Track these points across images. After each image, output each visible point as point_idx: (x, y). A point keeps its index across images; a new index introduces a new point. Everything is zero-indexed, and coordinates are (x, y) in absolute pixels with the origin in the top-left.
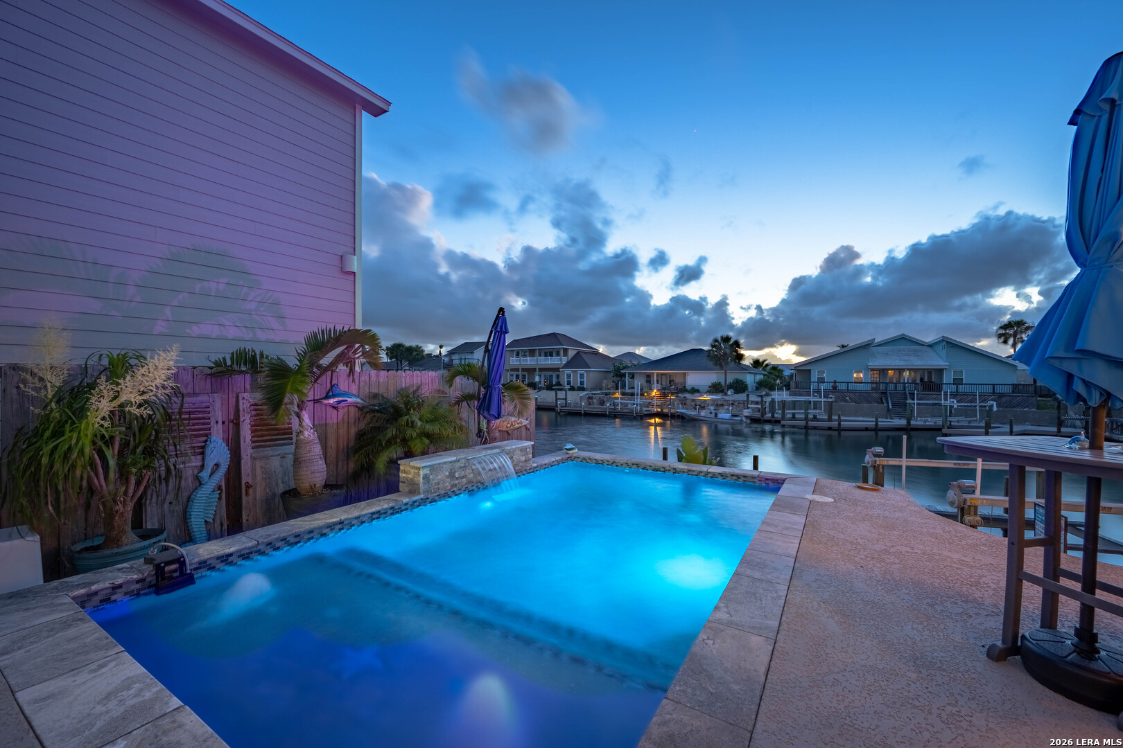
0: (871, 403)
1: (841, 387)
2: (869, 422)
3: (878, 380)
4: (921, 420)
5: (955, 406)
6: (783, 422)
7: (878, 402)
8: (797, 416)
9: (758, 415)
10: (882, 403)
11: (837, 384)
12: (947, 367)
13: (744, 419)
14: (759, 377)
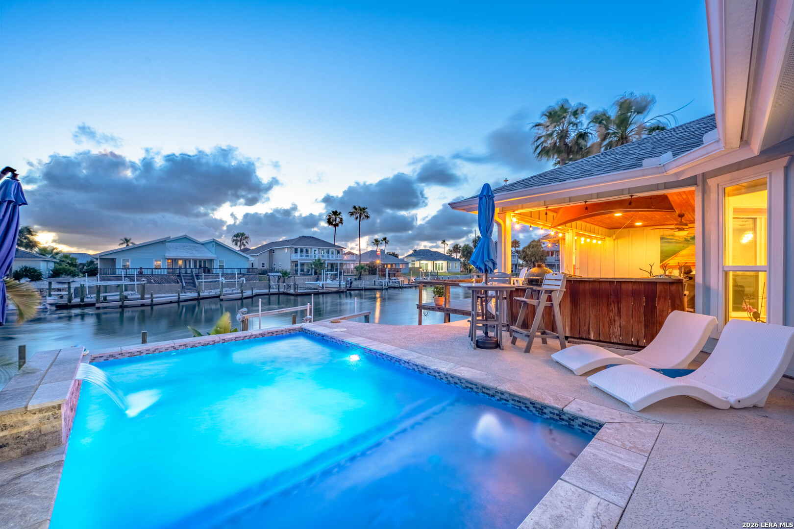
0: (170, 283)
1: (145, 272)
2: (173, 297)
3: (171, 266)
4: (207, 292)
5: (224, 282)
7: (175, 282)
8: (108, 298)
9: (64, 301)
10: (178, 283)
11: (143, 270)
12: (216, 258)
13: (48, 307)
14: (52, 266)
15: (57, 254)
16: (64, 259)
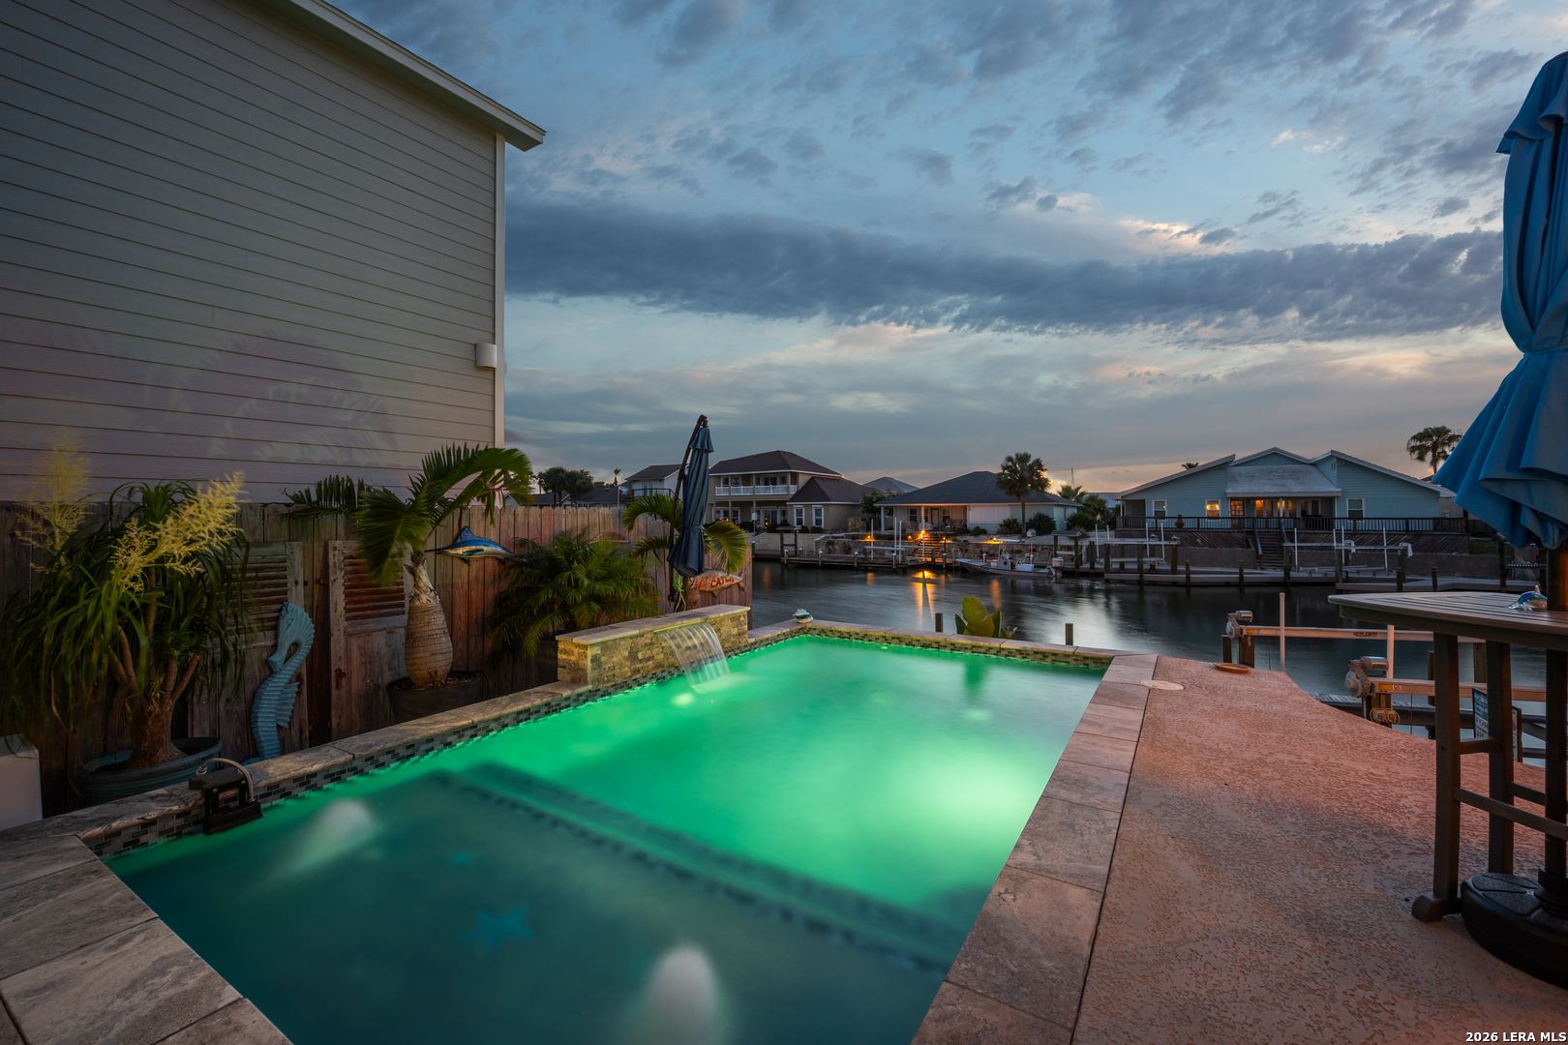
0: (1232, 547)
1: (1188, 524)
2: (1230, 574)
3: (1241, 513)
4: (1304, 571)
5: (1353, 551)
6: (1107, 576)
7: (1242, 546)
8: (1126, 566)
9: (1071, 565)
10: (1249, 547)
11: (1183, 520)
12: (1340, 495)
13: (1053, 572)
14: (1072, 512)
15: (1083, 494)
16: (1089, 503)
